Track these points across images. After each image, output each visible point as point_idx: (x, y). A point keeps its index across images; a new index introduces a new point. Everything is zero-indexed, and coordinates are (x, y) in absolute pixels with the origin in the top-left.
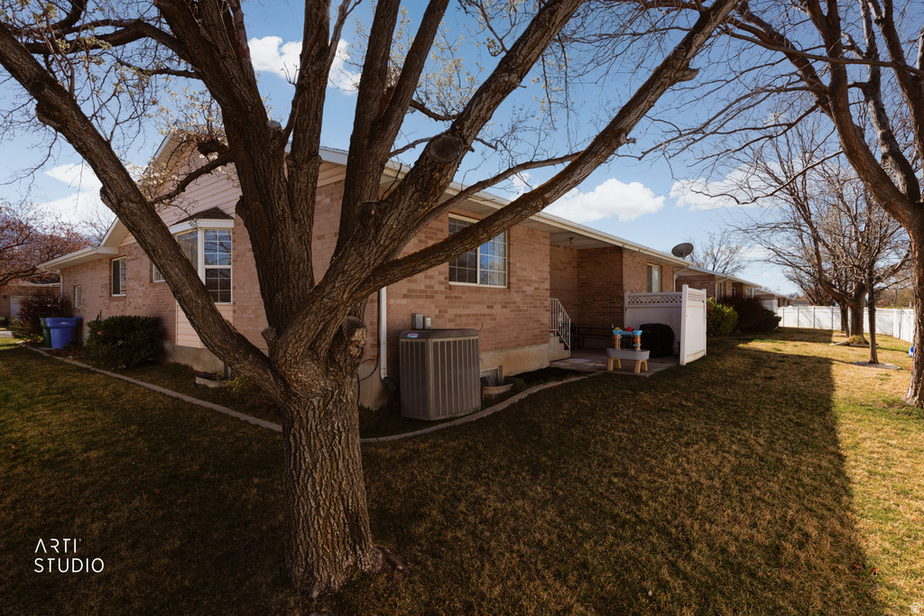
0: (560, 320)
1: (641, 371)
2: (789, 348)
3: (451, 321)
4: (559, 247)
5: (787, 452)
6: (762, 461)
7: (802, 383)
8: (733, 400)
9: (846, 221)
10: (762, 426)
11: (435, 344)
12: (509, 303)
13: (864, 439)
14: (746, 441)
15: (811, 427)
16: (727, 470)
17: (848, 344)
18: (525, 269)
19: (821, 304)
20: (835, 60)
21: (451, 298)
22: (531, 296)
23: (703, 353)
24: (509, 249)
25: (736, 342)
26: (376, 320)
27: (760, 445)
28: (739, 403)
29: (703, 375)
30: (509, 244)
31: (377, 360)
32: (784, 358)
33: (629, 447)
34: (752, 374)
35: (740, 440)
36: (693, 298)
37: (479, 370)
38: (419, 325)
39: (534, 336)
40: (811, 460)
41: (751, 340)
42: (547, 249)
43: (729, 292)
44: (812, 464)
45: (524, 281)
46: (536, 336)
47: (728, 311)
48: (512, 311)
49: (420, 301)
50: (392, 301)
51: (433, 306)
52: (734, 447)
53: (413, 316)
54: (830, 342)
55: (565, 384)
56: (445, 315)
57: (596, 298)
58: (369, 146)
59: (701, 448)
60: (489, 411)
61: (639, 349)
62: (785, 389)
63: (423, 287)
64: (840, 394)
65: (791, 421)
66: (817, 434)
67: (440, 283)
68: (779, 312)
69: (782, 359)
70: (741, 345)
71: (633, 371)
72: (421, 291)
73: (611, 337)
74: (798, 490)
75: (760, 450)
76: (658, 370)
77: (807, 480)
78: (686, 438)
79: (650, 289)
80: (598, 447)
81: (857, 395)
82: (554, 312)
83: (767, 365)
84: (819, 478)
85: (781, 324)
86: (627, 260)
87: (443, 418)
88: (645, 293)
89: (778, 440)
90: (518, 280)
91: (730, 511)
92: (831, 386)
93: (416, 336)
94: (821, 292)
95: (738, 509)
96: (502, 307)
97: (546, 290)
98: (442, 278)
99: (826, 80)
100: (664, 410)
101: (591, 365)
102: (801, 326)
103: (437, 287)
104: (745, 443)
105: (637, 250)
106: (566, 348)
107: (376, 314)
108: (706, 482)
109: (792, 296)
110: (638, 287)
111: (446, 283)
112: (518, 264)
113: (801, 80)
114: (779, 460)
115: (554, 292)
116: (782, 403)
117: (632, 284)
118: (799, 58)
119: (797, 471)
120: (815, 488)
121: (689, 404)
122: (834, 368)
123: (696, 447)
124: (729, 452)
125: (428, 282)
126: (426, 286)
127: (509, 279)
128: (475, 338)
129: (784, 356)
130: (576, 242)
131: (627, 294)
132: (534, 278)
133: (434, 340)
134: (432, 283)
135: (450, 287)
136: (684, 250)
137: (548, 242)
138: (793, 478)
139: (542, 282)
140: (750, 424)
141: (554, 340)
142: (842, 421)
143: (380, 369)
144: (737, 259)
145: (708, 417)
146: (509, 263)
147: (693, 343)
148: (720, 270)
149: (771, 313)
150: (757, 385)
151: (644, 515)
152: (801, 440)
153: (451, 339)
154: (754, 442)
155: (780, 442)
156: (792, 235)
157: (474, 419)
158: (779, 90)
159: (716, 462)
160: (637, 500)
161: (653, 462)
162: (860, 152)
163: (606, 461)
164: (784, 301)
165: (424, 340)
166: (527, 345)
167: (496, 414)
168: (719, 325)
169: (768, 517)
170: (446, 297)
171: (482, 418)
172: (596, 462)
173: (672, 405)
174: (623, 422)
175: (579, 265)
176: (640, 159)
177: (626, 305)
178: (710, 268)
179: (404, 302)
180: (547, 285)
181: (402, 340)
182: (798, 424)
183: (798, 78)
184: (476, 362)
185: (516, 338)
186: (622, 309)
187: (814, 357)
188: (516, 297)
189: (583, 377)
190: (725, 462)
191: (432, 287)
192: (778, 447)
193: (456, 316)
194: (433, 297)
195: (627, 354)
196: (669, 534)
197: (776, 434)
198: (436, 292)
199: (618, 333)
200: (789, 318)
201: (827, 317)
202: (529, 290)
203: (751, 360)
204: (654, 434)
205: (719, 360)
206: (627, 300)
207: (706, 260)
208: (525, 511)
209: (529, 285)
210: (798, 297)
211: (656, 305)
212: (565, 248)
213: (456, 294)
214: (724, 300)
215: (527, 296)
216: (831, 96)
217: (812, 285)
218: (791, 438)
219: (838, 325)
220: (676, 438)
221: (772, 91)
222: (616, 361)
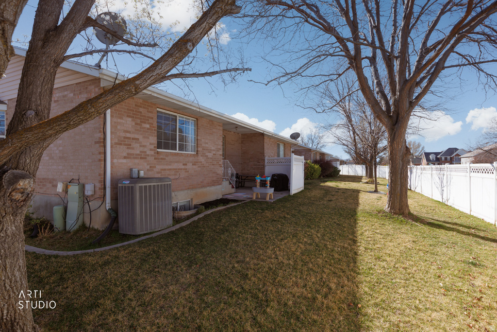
0: (230, 172)
1: (270, 199)
2: (342, 185)
3: (158, 173)
4: (231, 132)
5: (330, 240)
6: (317, 246)
7: (344, 203)
8: (310, 213)
9: (367, 125)
10: (321, 227)
11: (140, 187)
12: (197, 162)
13: (366, 231)
14: (312, 236)
15: (344, 225)
16: (298, 253)
17: (367, 183)
18: (207, 143)
19: (358, 164)
20: (356, 43)
21: (159, 159)
22: (212, 158)
23: (302, 189)
24: (197, 131)
25: (320, 182)
26: (103, 173)
27: (318, 238)
28: (312, 215)
29: (300, 200)
30: (197, 129)
31: (104, 198)
32: (338, 190)
33: (251, 243)
34: (322, 199)
35: (309, 235)
36: (297, 160)
37: (171, 202)
38: (135, 175)
39: (212, 181)
40: (339, 244)
41: (326, 181)
42: (221, 132)
43: (318, 158)
44: (341, 246)
45: (207, 150)
46: (214, 181)
47: (316, 167)
48: (199, 167)
49: (136, 161)
50: (115, 161)
51: (146, 164)
52: (305, 239)
53: (131, 170)
54: (361, 181)
55: (228, 208)
56: (154, 169)
57: (251, 160)
58: (43, 47)
59: (288, 242)
60: (178, 226)
61: (268, 187)
62: (336, 206)
63: (138, 152)
64: (360, 208)
65: (335, 223)
66: (345, 229)
67: (151, 150)
68: (340, 168)
69: (338, 191)
70: (321, 184)
71: (265, 199)
72: (136, 155)
73: (255, 181)
74: (330, 262)
75: (317, 240)
76: (278, 198)
77: (336, 256)
78: (282, 236)
79: (279, 155)
80: (233, 245)
81: (367, 208)
82: (226, 168)
83: (331, 194)
84: (342, 254)
85: (341, 173)
86: (266, 140)
87: (145, 232)
88: (276, 157)
89: (327, 234)
90: (203, 149)
91: (294, 279)
92: (357, 204)
93: (128, 182)
94: (358, 159)
95: (299, 277)
96: (193, 165)
97: (220, 155)
98: (152, 147)
99: (352, 53)
100: (275, 221)
101: (245, 196)
102: (350, 174)
103: (148, 152)
104: (311, 237)
105: (271, 135)
106: (233, 187)
107: (103, 169)
108: (286, 262)
109: (347, 160)
110: (272, 155)
111: (155, 150)
112: (203, 140)
113: (341, 51)
114: (325, 245)
115: (225, 156)
116: (333, 214)
117: (269, 153)
118: (340, 40)
119: (332, 251)
120: (339, 260)
121: (289, 216)
122: (360, 194)
123: (286, 241)
124: (302, 243)
125: (142, 149)
126: (141, 152)
127: (197, 149)
128: (170, 183)
129: (339, 189)
130: (239, 130)
131: (266, 158)
132: (213, 148)
133: (140, 185)
134: (145, 149)
135: (158, 153)
136: (295, 136)
137: (221, 128)
138: (330, 255)
139: (217, 151)
140: (315, 226)
141: (226, 183)
142: (358, 222)
143: (106, 204)
144: (322, 142)
145: (296, 223)
146: (197, 140)
147: (297, 183)
148: (315, 147)
149: (336, 168)
150: (324, 204)
151: (247, 287)
152: (338, 233)
153: (152, 184)
154: (315, 236)
155: (328, 235)
156: (346, 130)
157: (166, 232)
158: (331, 55)
159: (293, 250)
160: (245, 277)
161: (261, 252)
162: (367, 89)
163: (235, 253)
164: (343, 163)
165: (133, 185)
166: (209, 186)
167: (182, 228)
168: (312, 174)
169: (313, 280)
170: (155, 159)
171: (172, 231)
172: (229, 255)
173: (280, 217)
174: (251, 229)
175: (242, 142)
176: (266, 85)
177: (266, 164)
178: (310, 146)
179: (124, 161)
180: (221, 153)
181: (119, 185)
182: (338, 224)
183: (340, 50)
184: (170, 198)
185: (201, 182)
186: (264, 165)
187: (352, 189)
188: (201, 159)
189: (238, 203)
190: (298, 249)
191: (145, 152)
192: (326, 238)
193: (162, 170)
194: (146, 158)
195: (263, 190)
196: (258, 298)
197: (327, 231)
198: (148, 155)
199: (258, 179)
200: (344, 170)
201: (360, 170)
202: (210, 155)
203: (324, 192)
204: (265, 235)
205: (309, 192)
206: (266, 161)
207: (308, 141)
208: (173, 293)
209: (210, 152)
210: (350, 160)
211: (281, 164)
212: (234, 133)
213: (162, 157)
214: (316, 162)
215: (208, 158)
216: (355, 60)
217: (355, 155)
218: (333, 232)
219: (364, 174)
220: (276, 236)
221: (328, 55)
222: (257, 194)
